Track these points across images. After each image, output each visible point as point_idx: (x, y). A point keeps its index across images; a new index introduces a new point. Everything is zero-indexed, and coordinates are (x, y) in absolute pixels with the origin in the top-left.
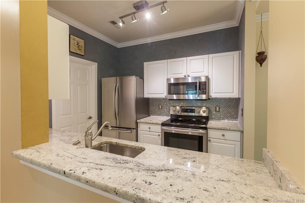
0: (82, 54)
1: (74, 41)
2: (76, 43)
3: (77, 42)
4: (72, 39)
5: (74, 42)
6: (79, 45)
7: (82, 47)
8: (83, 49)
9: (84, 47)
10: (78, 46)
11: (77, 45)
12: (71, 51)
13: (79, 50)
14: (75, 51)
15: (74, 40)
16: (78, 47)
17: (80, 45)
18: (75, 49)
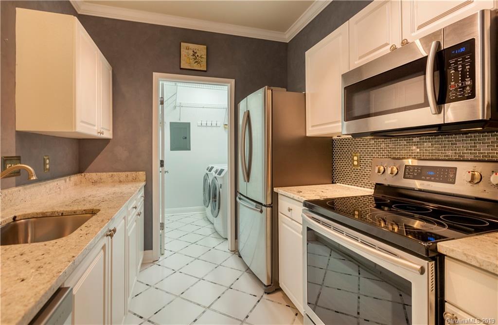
0: (201, 69)
1: (187, 51)
2: (192, 53)
3: (193, 51)
4: (184, 48)
5: (188, 53)
6: (196, 55)
7: (201, 57)
8: (204, 60)
9: (205, 57)
10: (194, 57)
11: (194, 55)
12: (181, 67)
13: (196, 64)
14: (190, 66)
15: (188, 49)
16: (195, 59)
17: (198, 56)
18: (190, 63)
